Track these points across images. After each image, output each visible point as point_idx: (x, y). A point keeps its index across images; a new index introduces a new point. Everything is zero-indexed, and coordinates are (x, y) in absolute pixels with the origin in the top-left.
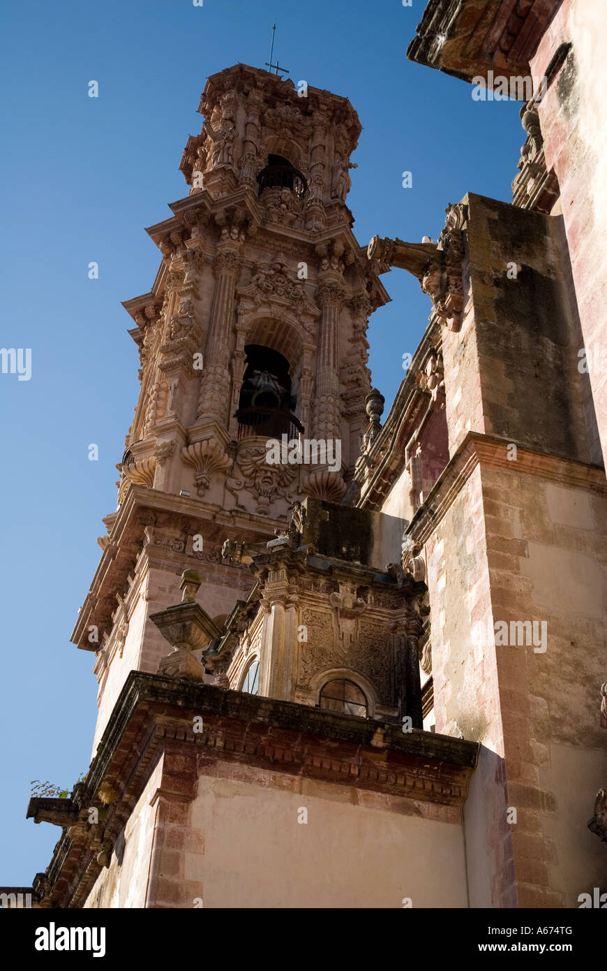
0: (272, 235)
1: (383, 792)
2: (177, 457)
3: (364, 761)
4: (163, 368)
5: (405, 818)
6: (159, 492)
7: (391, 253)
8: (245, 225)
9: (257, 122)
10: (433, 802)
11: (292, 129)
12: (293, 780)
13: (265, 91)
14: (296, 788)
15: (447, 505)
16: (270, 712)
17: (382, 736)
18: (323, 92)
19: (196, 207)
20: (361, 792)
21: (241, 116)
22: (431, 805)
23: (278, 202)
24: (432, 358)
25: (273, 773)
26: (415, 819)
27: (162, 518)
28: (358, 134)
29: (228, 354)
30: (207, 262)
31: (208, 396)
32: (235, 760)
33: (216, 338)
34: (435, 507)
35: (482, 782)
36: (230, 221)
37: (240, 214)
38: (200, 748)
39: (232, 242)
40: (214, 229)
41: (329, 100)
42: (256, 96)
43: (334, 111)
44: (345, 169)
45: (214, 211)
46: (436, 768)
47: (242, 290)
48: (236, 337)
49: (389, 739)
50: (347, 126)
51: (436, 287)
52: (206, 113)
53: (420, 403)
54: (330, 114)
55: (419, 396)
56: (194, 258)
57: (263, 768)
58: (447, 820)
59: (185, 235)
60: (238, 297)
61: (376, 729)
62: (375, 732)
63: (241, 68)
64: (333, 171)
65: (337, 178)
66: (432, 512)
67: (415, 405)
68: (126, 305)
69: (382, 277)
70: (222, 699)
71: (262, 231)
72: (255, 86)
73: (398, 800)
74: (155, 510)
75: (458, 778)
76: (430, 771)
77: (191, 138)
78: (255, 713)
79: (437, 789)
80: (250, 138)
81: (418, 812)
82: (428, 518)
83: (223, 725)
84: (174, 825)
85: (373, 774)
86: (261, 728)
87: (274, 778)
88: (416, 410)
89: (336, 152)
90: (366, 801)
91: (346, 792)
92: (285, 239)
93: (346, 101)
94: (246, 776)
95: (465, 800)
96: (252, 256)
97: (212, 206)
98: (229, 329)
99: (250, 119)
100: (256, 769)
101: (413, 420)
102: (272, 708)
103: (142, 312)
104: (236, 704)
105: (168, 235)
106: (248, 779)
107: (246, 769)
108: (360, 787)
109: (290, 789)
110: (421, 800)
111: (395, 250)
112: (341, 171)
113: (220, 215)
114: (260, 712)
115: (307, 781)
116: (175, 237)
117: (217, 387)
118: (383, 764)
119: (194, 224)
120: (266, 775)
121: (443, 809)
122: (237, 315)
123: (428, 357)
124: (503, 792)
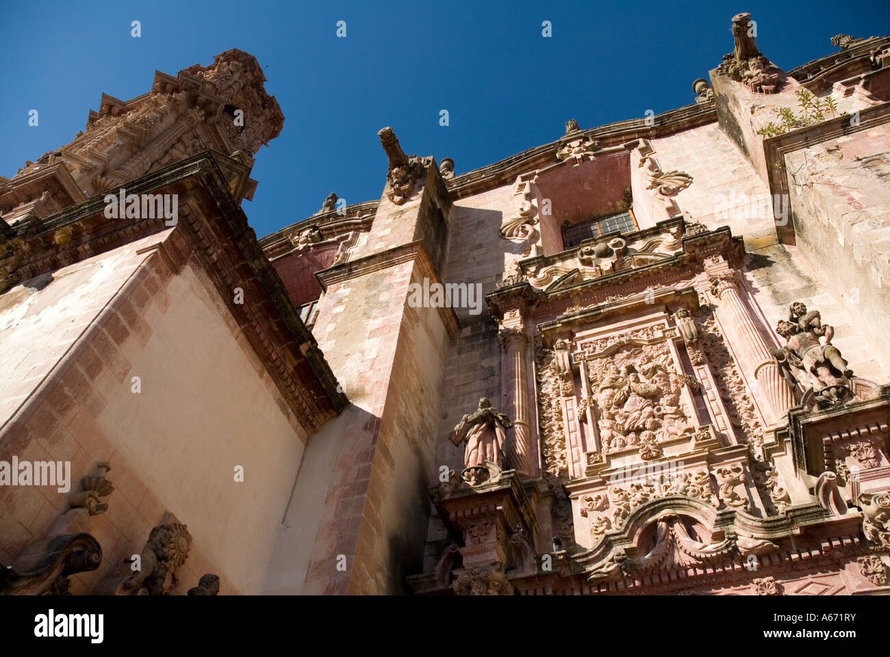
0: (216, 132)
1: (277, 386)
2: (92, 176)
3: (283, 355)
4: (118, 131)
5: (281, 413)
6: (73, 180)
8: (209, 114)
9: (242, 85)
10: (298, 418)
11: (253, 105)
12: (235, 327)
13: (255, 79)
14: (235, 333)
15: (366, 272)
16: (263, 268)
17: (308, 348)
18: (278, 105)
19: (194, 84)
20: (266, 374)
21: (236, 76)
22: (296, 419)
23: (227, 123)
24: (311, 229)
25: (229, 312)
26: (284, 418)
27: (61, 195)
28: (274, 137)
29: (157, 157)
30: (177, 111)
31: (133, 165)
32: (212, 279)
33: (157, 145)
34: (356, 269)
36: (204, 106)
37: (213, 107)
38: (199, 248)
39: (197, 115)
40: (193, 101)
41: (277, 111)
42: (249, 76)
43: (275, 117)
44: (262, 143)
45: (200, 94)
46: (315, 398)
47: (184, 138)
48: (165, 155)
49: (310, 354)
50: (274, 128)
52: (218, 60)
53: (283, 247)
54: (272, 116)
55: (286, 243)
56: (174, 104)
57: (225, 301)
58: (299, 436)
59: (177, 90)
60: (180, 140)
61: (309, 340)
62: (306, 342)
63: (253, 59)
64: (256, 138)
65: (256, 142)
66: (350, 270)
67: (280, 246)
68: (104, 96)
70: (244, 229)
71: (213, 125)
72: (252, 72)
73: (282, 399)
74: (62, 188)
75: (321, 416)
76: (311, 396)
77: (198, 65)
78: (253, 260)
79: (308, 411)
80: (234, 87)
81: (288, 416)
82: (345, 272)
83: (225, 248)
84: (157, 276)
85: (282, 368)
86: (248, 272)
87: (227, 313)
88: (278, 249)
89: (262, 133)
90: (266, 381)
91: (259, 366)
92: (220, 140)
93: (283, 119)
94: (213, 296)
95: (316, 432)
96: (199, 131)
97: (201, 91)
98: (166, 148)
99: (240, 81)
100: (220, 298)
101: (271, 253)
102: (265, 266)
103: (111, 107)
104: (248, 241)
105: (166, 83)
107: (214, 291)
108: (267, 370)
109: (232, 331)
110: (294, 410)
112: (260, 142)
113: (202, 98)
115: (242, 336)
116: (169, 87)
117: (141, 165)
118: (291, 368)
119: (186, 90)
120: (223, 307)
121: (300, 427)
122: (173, 146)
123: (309, 228)
124: (372, 437)
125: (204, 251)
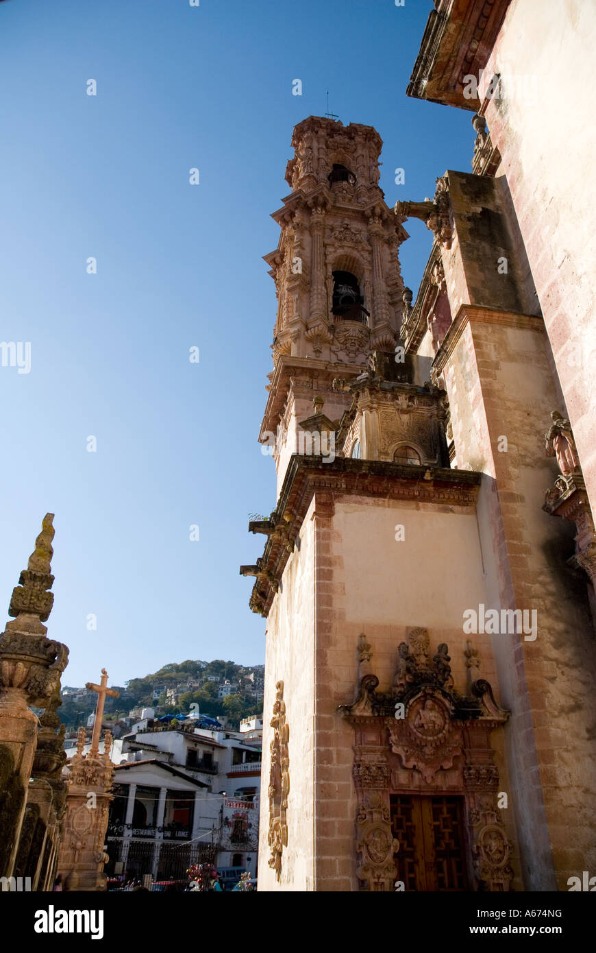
0: (339, 208)
1: (433, 503)
2: (302, 337)
3: (421, 488)
4: (289, 290)
5: (446, 515)
6: (296, 358)
7: (407, 210)
8: (324, 205)
9: (324, 147)
10: (459, 505)
11: (344, 148)
12: (384, 501)
13: (327, 129)
14: (386, 504)
15: (453, 347)
16: (368, 467)
17: (429, 474)
18: (359, 125)
19: (296, 199)
20: (421, 504)
21: (315, 145)
22: (458, 507)
23: (341, 190)
24: (437, 266)
25: (374, 499)
26: (451, 514)
27: (298, 371)
28: (381, 146)
29: (323, 277)
30: (306, 228)
31: (315, 302)
32: (353, 494)
33: (316, 270)
35: (485, 492)
36: (316, 204)
37: (321, 199)
38: (334, 489)
39: (318, 215)
40: (307, 209)
41: (363, 129)
42: (322, 133)
43: (366, 135)
44: (376, 166)
45: (306, 200)
46: (460, 487)
47: (327, 241)
48: (326, 268)
49: (433, 475)
50: (374, 142)
51: (435, 225)
52: (296, 146)
53: (433, 292)
54: (364, 136)
56: (298, 227)
57: (368, 496)
58: (467, 514)
59: (292, 215)
60: (325, 246)
61: (426, 470)
62: (426, 472)
63: (312, 118)
64: (369, 168)
65: (372, 172)
66: (445, 351)
68: (265, 258)
69: (403, 224)
70: (343, 463)
71: (334, 207)
72: (321, 127)
73: (441, 506)
74: (295, 368)
75: (472, 492)
76: (456, 489)
77: (289, 161)
78: (361, 468)
79: (461, 498)
80: (321, 156)
81: (452, 511)
82: (443, 354)
83: (344, 477)
84: (325, 529)
85: (427, 494)
86: (364, 476)
87: (374, 501)
89: (370, 157)
90: (424, 508)
91: (413, 504)
92: (347, 210)
93: (372, 129)
94: (359, 501)
95: (476, 502)
96: (330, 222)
97: (305, 197)
98: (322, 263)
99: (320, 146)
100: (365, 497)
102: (369, 465)
103: (274, 261)
105: (283, 216)
106: (360, 503)
107: (359, 498)
108: (420, 501)
109: (383, 505)
110: (453, 505)
111: (409, 207)
112: (374, 168)
113: (310, 201)
114: (363, 468)
115: (392, 501)
116: (286, 217)
117: (319, 296)
118: (432, 488)
119: (296, 208)
120: (370, 500)
121: (465, 508)
122: (325, 255)
123: (434, 266)
124: (496, 495)
125: (337, 488)
